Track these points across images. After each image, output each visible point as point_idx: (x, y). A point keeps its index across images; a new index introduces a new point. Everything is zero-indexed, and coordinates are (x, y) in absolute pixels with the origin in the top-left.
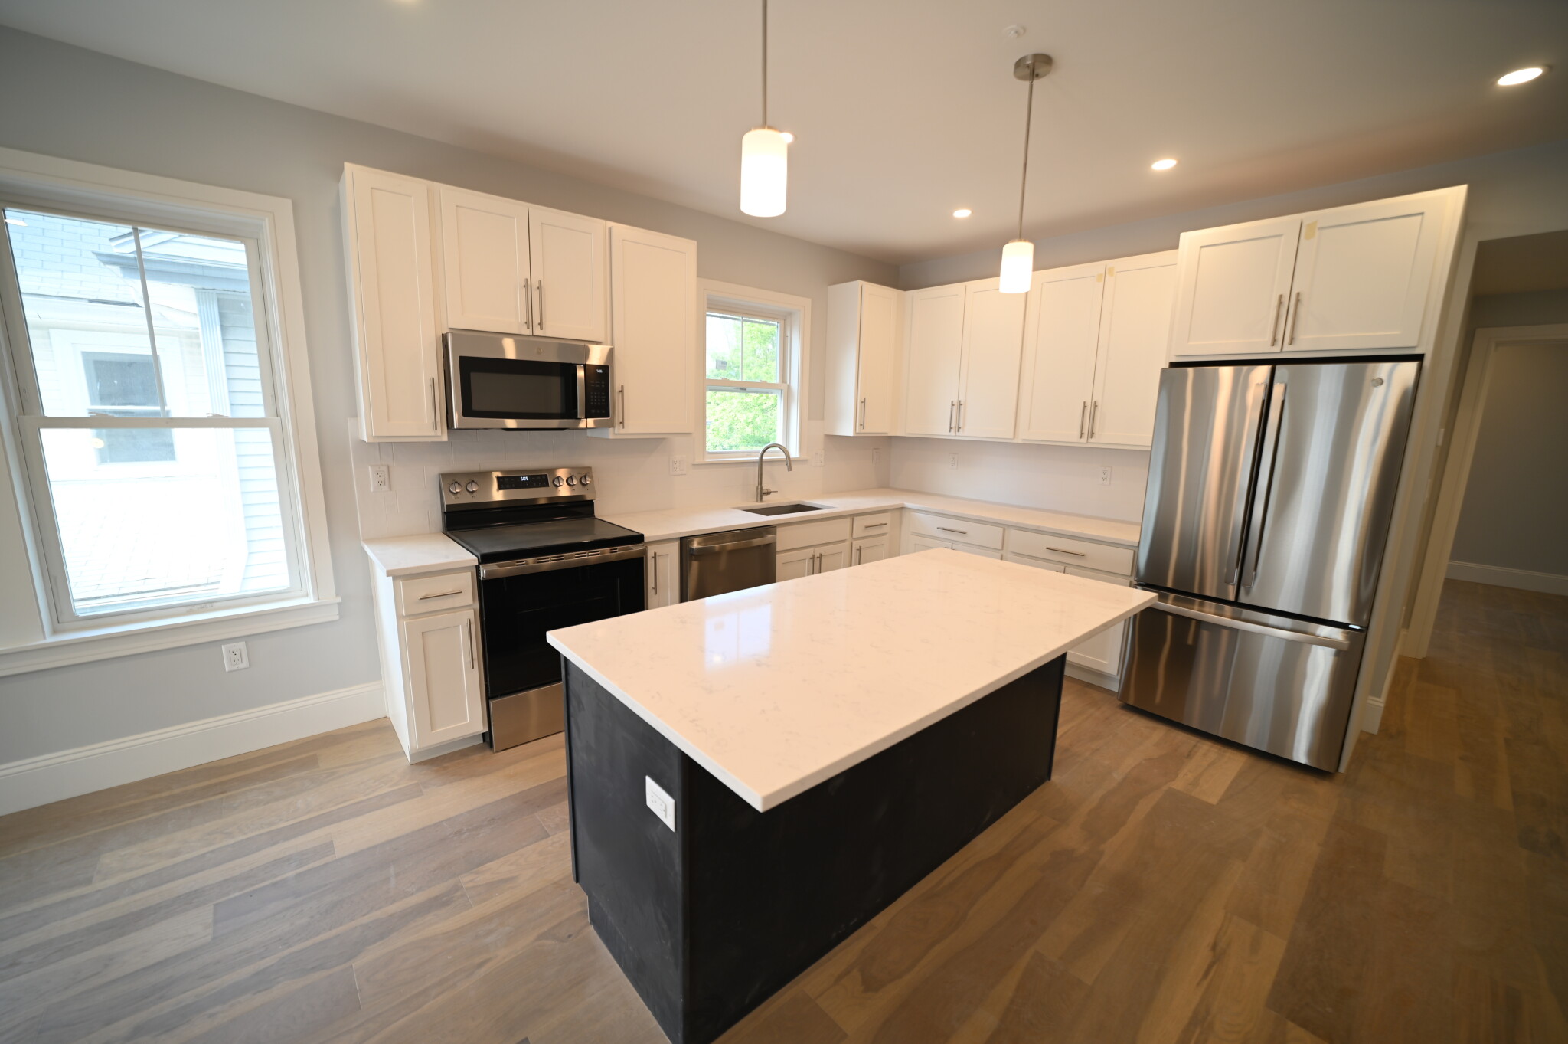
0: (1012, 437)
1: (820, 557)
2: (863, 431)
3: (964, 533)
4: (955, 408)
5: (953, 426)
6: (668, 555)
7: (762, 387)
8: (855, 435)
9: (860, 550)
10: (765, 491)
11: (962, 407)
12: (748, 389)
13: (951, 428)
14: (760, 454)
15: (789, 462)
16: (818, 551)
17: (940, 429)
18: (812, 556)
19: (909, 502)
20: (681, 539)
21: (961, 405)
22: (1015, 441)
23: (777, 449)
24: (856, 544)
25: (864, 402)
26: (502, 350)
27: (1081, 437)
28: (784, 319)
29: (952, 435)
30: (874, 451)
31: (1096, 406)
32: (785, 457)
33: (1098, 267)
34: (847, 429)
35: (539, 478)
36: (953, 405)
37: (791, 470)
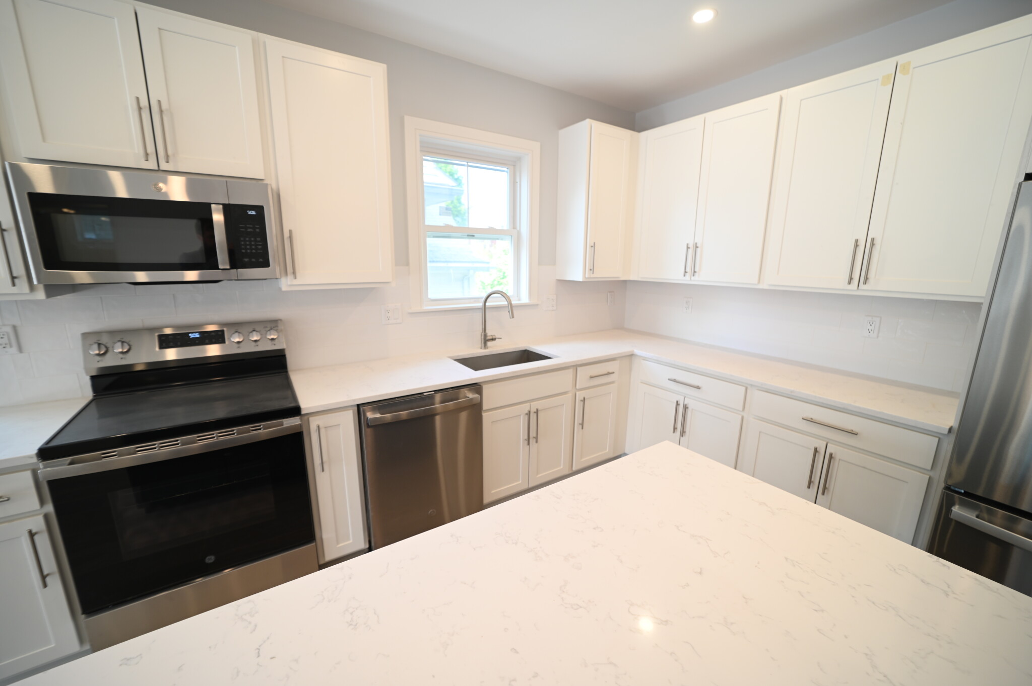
0: (756, 282)
1: (537, 412)
2: (592, 276)
3: (698, 388)
4: (690, 251)
5: (688, 270)
6: (339, 425)
7: (491, 234)
8: (584, 280)
9: (584, 400)
10: (488, 338)
11: (699, 250)
12: (476, 235)
13: (686, 272)
14: (483, 300)
15: (511, 308)
16: (534, 406)
17: (674, 274)
18: (527, 412)
19: (639, 348)
20: (358, 406)
21: (697, 247)
22: (760, 286)
23: (500, 295)
24: (580, 395)
25: (593, 246)
26: (109, 184)
27: (850, 283)
28: (512, 164)
29: (687, 280)
30: (609, 294)
31: (873, 244)
32: (506, 303)
33: (886, 66)
34: (577, 274)
35: (213, 334)
36: (688, 248)
37: (513, 317)
